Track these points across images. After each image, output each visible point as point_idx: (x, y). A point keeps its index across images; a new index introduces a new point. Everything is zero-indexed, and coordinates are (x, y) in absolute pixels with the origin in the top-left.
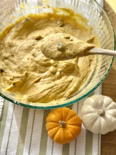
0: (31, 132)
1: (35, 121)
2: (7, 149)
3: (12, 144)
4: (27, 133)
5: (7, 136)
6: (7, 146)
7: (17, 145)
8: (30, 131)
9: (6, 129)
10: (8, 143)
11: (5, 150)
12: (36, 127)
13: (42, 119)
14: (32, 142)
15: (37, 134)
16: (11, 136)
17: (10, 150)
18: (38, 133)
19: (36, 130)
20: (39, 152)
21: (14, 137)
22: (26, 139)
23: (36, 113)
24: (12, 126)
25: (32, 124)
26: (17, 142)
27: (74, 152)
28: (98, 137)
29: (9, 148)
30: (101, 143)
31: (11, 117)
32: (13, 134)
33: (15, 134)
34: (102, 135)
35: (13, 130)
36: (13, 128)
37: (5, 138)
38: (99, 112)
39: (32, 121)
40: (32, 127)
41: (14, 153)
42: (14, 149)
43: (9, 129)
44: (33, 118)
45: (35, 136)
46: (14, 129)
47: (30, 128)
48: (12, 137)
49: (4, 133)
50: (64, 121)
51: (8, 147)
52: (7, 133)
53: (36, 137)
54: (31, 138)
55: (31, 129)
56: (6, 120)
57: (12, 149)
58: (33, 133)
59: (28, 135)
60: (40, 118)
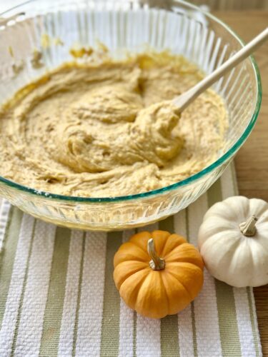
0: (76, 303)
1: (83, 278)
2: (13, 348)
3: (26, 336)
4: (64, 307)
5: (12, 317)
6: (14, 341)
7: (40, 336)
8: (72, 300)
9: (11, 299)
10: (16, 334)
11: (7, 349)
12: (89, 291)
14: (79, 325)
15: (91, 307)
17: (22, 350)
18: (95, 304)
19: (89, 297)
21: (31, 318)
22: (63, 321)
23: (85, 259)
24: (25, 293)
25: (77, 284)
26: (41, 328)
29: (19, 345)
31: (24, 274)
32: (28, 311)
33: (33, 310)
35: (28, 303)
36: (29, 296)
37: (8, 321)
39: (78, 277)
40: (77, 290)
41: (34, 356)
42: (32, 346)
43: (19, 299)
44: (78, 271)
45: (87, 310)
46: (31, 300)
47: (73, 294)
48: (25, 317)
49: (6, 310)
51: (17, 343)
52: (13, 310)
53: (89, 314)
54: (77, 316)
55: (76, 297)
56: (9, 281)
57: (27, 348)
58: (81, 304)
59: (67, 310)
60: (96, 269)
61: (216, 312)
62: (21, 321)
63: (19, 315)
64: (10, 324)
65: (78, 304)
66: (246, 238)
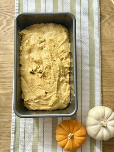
0: (42, 141)
1: (45, 131)
5: (22, 146)
9: (21, 140)
12: (47, 136)
13: (51, 128)
14: (44, 149)
15: (48, 142)
16: (26, 145)
19: (47, 139)
22: (39, 147)
23: (45, 123)
24: (25, 137)
25: (43, 133)
26: (32, 150)
28: (100, 143)
30: (103, 145)
31: (24, 129)
32: (27, 144)
34: (103, 141)
35: (27, 141)
36: (27, 138)
37: (21, 148)
38: (101, 124)
39: (43, 131)
40: (43, 136)
43: (23, 140)
44: (43, 128)
45: (46, 144)
49: (20, 144)
50: (72, 133)
52: (22, 144)
53: (48, 145)
54: (43, 145)
55: (42, 138)
56: (19, 133)
58: (44, 141)
60: (49, 128)
61: (89, 144)
62: (25, 147)
63: (24, 145)
64: (22, 149)
65: (43, 141)
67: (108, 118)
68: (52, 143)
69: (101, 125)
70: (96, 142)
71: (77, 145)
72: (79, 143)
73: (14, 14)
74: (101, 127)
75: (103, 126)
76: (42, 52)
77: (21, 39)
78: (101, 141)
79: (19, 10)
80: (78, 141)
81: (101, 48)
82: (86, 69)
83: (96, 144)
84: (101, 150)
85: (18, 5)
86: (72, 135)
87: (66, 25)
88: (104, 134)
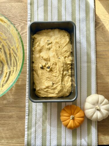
2: (35, 135)
3: (38, 131)
5: (34, 126)
7: (42, 131)
9: (33, 121)
10: (36, 131)
12: (53, 118)
13: (57, 112)
14: (51, 128)
15: (54, 123)
19: (53, 120)
20: (56, 134)
21: (39, 126)
22: (47, 127)
23: (52, 108)
24: (37, 119)
27: (80, 132)
28: (95, 123)
29: (37, 134)
31: (35, 113)
32: (38, 124)
34: (98, 121)
35: (38, 122)
39: (50, 114)
40: (50, 118)
41: (41, 136)
43: (35, 121)
44: (50, 112)
48: (37, 126)
49: (32, 124)
52: (34, 124)
53: (54, 125)
54: (51, 126)
55: (50, 120)
57: (39, 134)
60: (55, 111)
61: (87, 124)
65: (51, 122)
66: (97, 111)
67: (101, 103)
68: (58, 123)
69: (96, 109)
70: (92, 122)
71: (77, 124)
72: (78, 123)
73: (27, 22)
74: (96, 110)
75: (98, 110)
76: (49, 52)
77: (33, 42)
78: (96, 121)
79: (31, 18)
80: (78, 121)
81: (96, 48)
82: (84, 65)
83: (92, 124)
84: (96, 129)
85: (30, 15)
86: (73, 116)
87: (68, 31)
88: (98, 115)
